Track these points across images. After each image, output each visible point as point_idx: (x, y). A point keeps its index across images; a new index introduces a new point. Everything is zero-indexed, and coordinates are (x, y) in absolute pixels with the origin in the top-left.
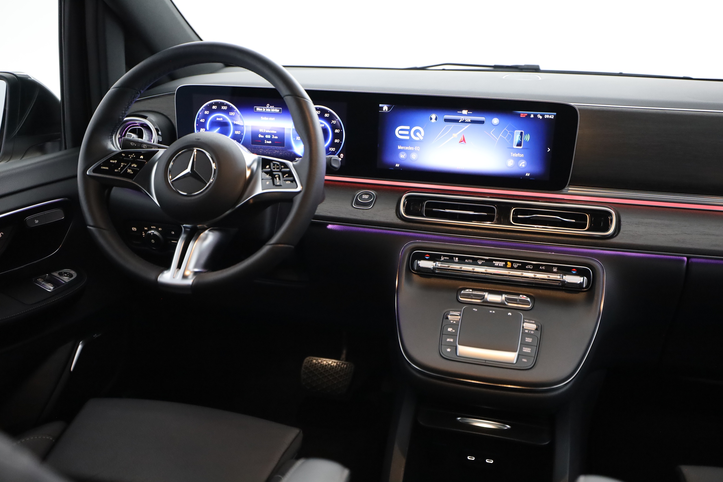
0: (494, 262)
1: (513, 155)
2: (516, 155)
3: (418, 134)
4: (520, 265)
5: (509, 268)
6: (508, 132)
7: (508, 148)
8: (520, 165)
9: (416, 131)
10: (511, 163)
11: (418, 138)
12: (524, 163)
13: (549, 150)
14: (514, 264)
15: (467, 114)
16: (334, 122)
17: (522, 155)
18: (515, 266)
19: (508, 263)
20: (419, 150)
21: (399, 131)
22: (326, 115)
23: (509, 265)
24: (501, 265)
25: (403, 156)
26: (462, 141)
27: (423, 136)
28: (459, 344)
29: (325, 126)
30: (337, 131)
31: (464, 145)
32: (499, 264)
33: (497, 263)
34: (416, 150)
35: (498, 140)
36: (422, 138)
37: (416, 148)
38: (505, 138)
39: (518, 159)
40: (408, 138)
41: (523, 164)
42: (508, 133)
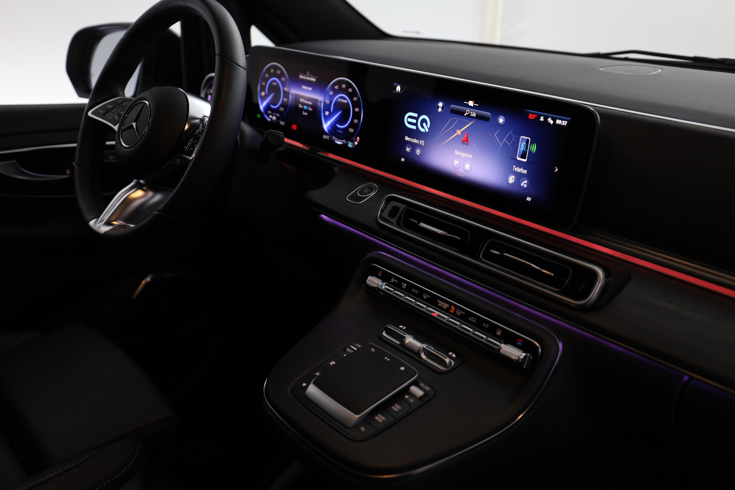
0: (438, 301)
1: (516, 169)
2: (518, 170)
3: (424, 124)
4: (464, 313)
5: (451, 314)
6: (514, 136)
7: (511, 158)
8: (522, 185)
9: (424, 121)
10: (513, 180)
11: (424, 129)
12: (526, 182)
13: (557, 170)
14: (457, 310)
15: (473, 106)
16: (355, 99)
17: (525, 170)
18: (459, 313)
19: (452, 307)
20: (423, 145)
21: (408, 119)
22: (350, 90)
23: (452, 310)
24: (445, 307)
25: (409, 150)
26: (465, 141)
27: (429, 127)
28: (313, 383)
29: (348, 102)
30: (357, 110)
31: (466, 146)
32: (442, 305)
33: (441, 303)
34: (420, 144)
35: (501, 145)
36: (427, 130)
37: (421, 142)
38: (509, 144)
39: (519, 176)
40: (414, 127)
41: (524, 184)
42: (513, 138)
